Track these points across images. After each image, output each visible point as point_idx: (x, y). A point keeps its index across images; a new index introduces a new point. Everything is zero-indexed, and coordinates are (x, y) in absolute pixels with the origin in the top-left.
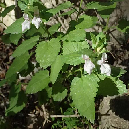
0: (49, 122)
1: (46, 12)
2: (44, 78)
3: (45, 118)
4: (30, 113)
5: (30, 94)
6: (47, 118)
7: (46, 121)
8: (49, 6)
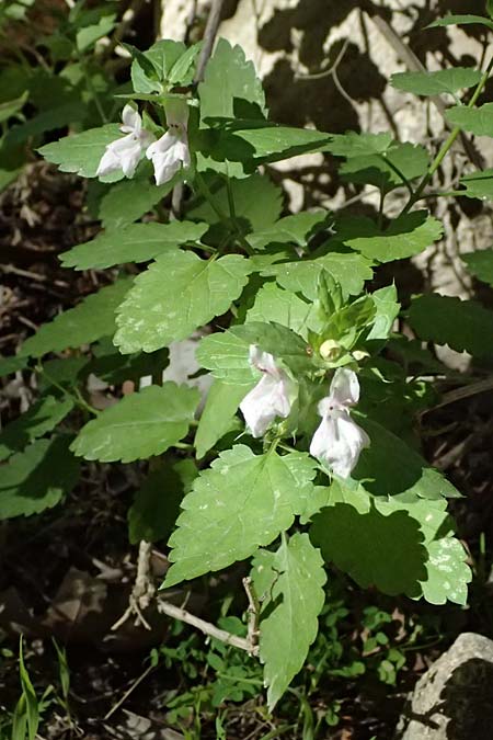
0: (142, 624)
1: (235, 133)
2: (170, 420)
3: (133, 601)
4: (102, 559)
5: (82, 457)
6: (138, 604)
7: (133, 617)
8: (413, 132)
